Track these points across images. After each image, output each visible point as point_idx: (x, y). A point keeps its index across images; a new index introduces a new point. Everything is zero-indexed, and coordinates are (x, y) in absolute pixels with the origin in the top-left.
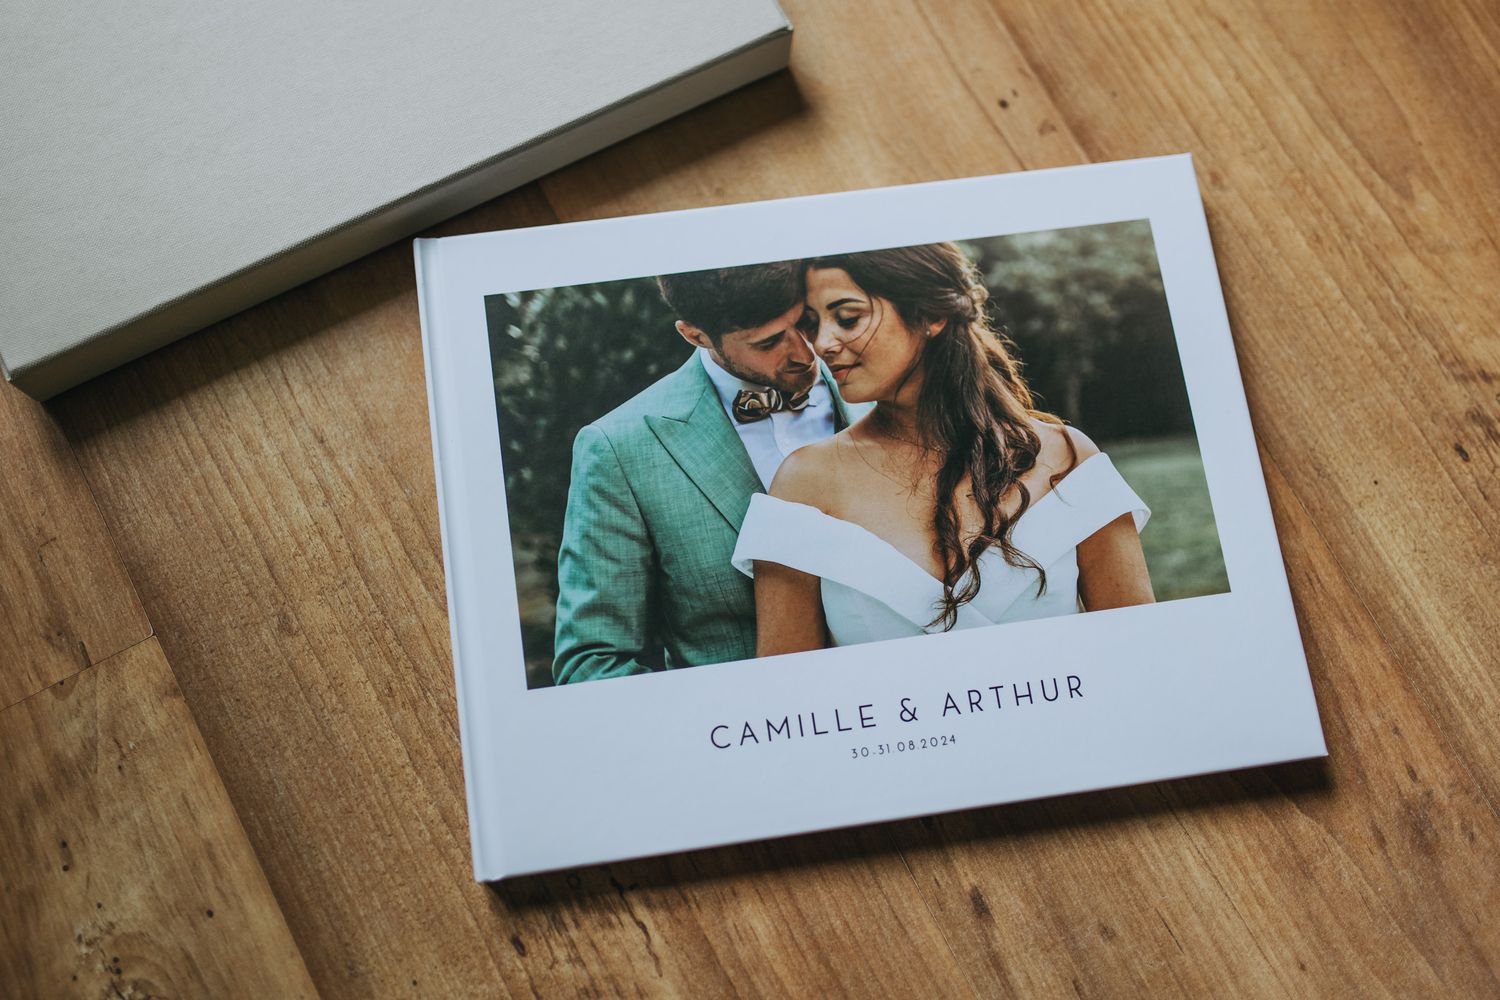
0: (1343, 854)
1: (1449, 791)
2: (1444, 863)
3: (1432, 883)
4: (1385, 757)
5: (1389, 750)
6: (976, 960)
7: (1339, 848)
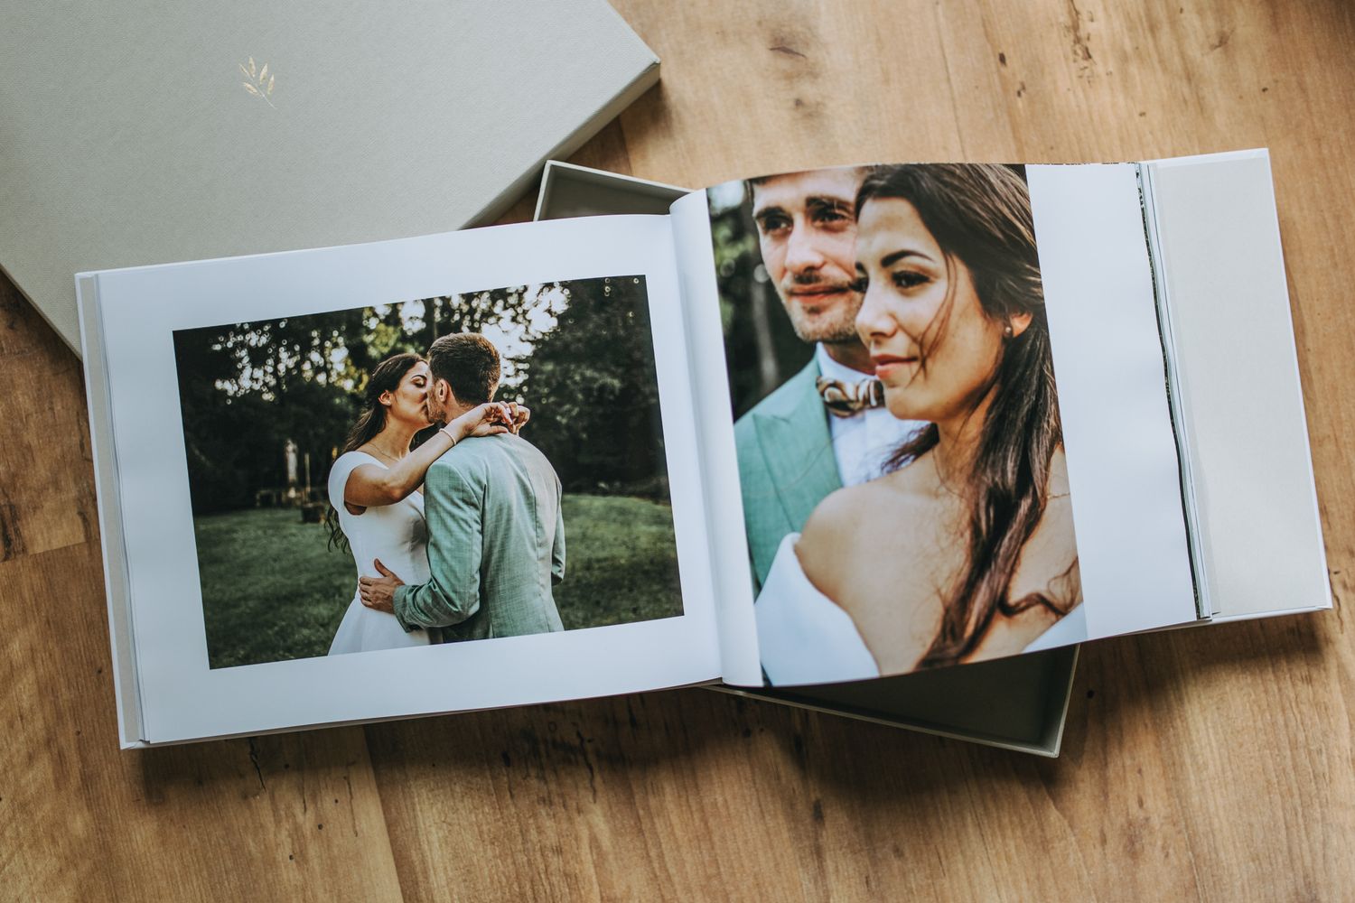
0: (1074, 843)
1: (1163, 821)
2: (1142, 866)
3: (1128, 878)
4: (1126, 787)
5: (1130, 783)
6: (805, 846)
7: (1073, 839)
